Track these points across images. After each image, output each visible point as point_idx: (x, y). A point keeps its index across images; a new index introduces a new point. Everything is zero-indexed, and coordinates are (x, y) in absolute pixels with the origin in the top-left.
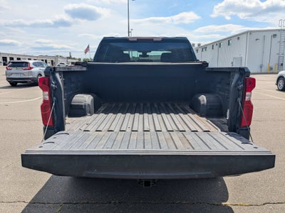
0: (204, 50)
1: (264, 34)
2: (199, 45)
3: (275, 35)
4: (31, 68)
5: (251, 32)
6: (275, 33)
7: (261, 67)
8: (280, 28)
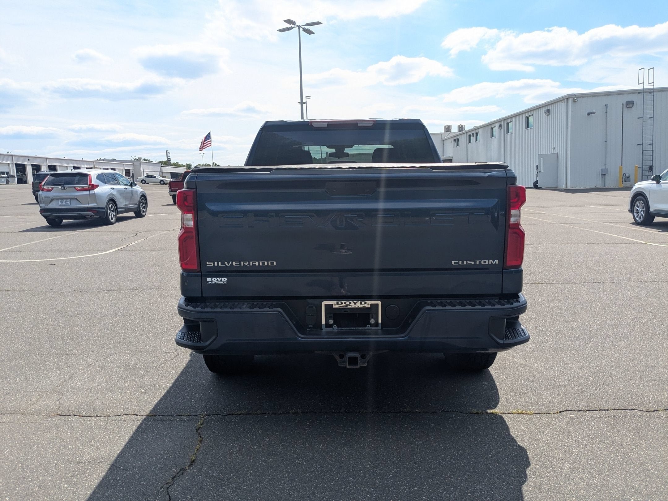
0: (473, 139)
1: (605, 100)
2: (461, 128)
3: (630, 104)
4: (94, 187)
5: (574, 98)
6: (630, 98)
7: (603, 175)
8: (641, 87)
